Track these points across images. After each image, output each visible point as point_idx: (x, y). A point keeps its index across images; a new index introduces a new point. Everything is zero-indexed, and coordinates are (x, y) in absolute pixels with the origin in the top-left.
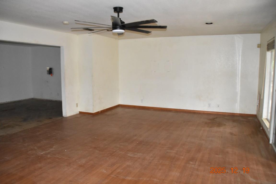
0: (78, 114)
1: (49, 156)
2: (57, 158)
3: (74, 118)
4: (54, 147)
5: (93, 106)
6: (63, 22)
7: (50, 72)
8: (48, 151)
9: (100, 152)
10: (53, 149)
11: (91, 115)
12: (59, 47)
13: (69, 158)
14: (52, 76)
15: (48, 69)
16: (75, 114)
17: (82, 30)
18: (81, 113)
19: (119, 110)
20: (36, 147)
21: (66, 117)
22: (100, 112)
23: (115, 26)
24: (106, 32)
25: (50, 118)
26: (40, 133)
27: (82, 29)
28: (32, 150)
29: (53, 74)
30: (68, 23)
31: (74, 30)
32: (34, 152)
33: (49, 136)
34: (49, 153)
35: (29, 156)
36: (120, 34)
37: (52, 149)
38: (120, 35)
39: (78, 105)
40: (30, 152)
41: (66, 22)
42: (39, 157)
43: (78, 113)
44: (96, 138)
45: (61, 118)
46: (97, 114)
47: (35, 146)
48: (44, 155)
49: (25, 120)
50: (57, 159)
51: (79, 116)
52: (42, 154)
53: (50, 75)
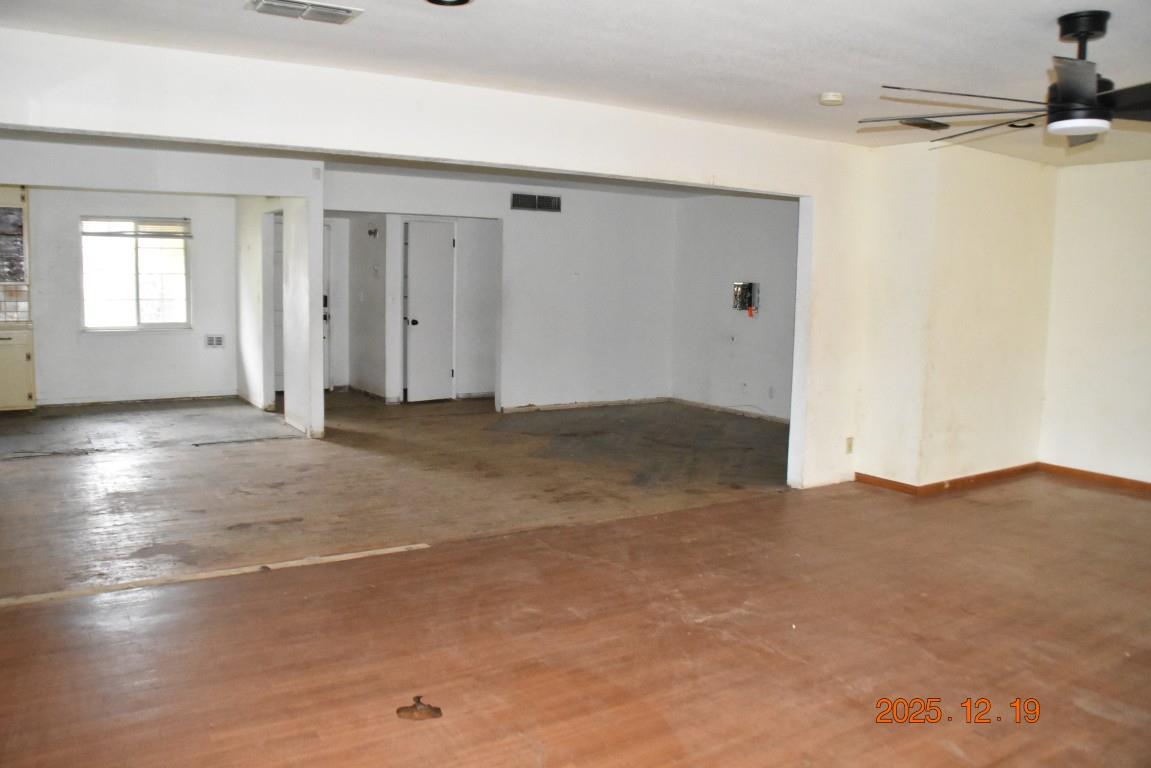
0: (850, 482)
1: (726, 635)
2: (760, 650)
3: (834, 498)
4: (746, 603)
5: (921, 454)
6: (820, 96)
7: (747, 297)
8: (722, 616)
9: (940, 662)
10: (743, 611)
11: (907, 495)
12: (796, 199)
13: (804, 661)
14: (751, 315)
15: (738, 286)
16: (837, 480)
17: (895, 128)
18: (861, 479)
19: (1036, 487)
20: (676, 590)
21: (800, 487)
22: (947, 486)
23: (1062, 103)
24: (1009, 132)
25: (736, 487)
26: (695, 539)
27: (897, 123)
28: (661, 598)
29: (757, 308)
30: (840, 99)
31: (870, 126)
32: (672, 609)
33: (729, 554)
34: (726, 624)
35: (650, 622)
36: (1077, 141)
37: (736, 611)
38: (1081, 146)
39: (854, 448)
40: (654, 605)
41: (831, 96)
42: (689, 633)
43: (852, 478)
44: (924, 595)
45: (780, 492)
46: (935, 492)
47: (676, 587)
48: (709, 629)
49: (640, 480)
50: (757, 654)
51: (853, 491)
52: (701, 621)
53: (745, 313)
